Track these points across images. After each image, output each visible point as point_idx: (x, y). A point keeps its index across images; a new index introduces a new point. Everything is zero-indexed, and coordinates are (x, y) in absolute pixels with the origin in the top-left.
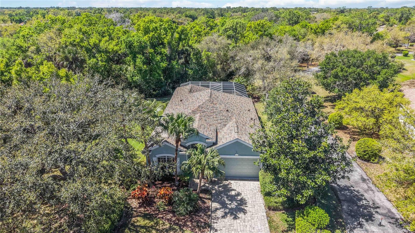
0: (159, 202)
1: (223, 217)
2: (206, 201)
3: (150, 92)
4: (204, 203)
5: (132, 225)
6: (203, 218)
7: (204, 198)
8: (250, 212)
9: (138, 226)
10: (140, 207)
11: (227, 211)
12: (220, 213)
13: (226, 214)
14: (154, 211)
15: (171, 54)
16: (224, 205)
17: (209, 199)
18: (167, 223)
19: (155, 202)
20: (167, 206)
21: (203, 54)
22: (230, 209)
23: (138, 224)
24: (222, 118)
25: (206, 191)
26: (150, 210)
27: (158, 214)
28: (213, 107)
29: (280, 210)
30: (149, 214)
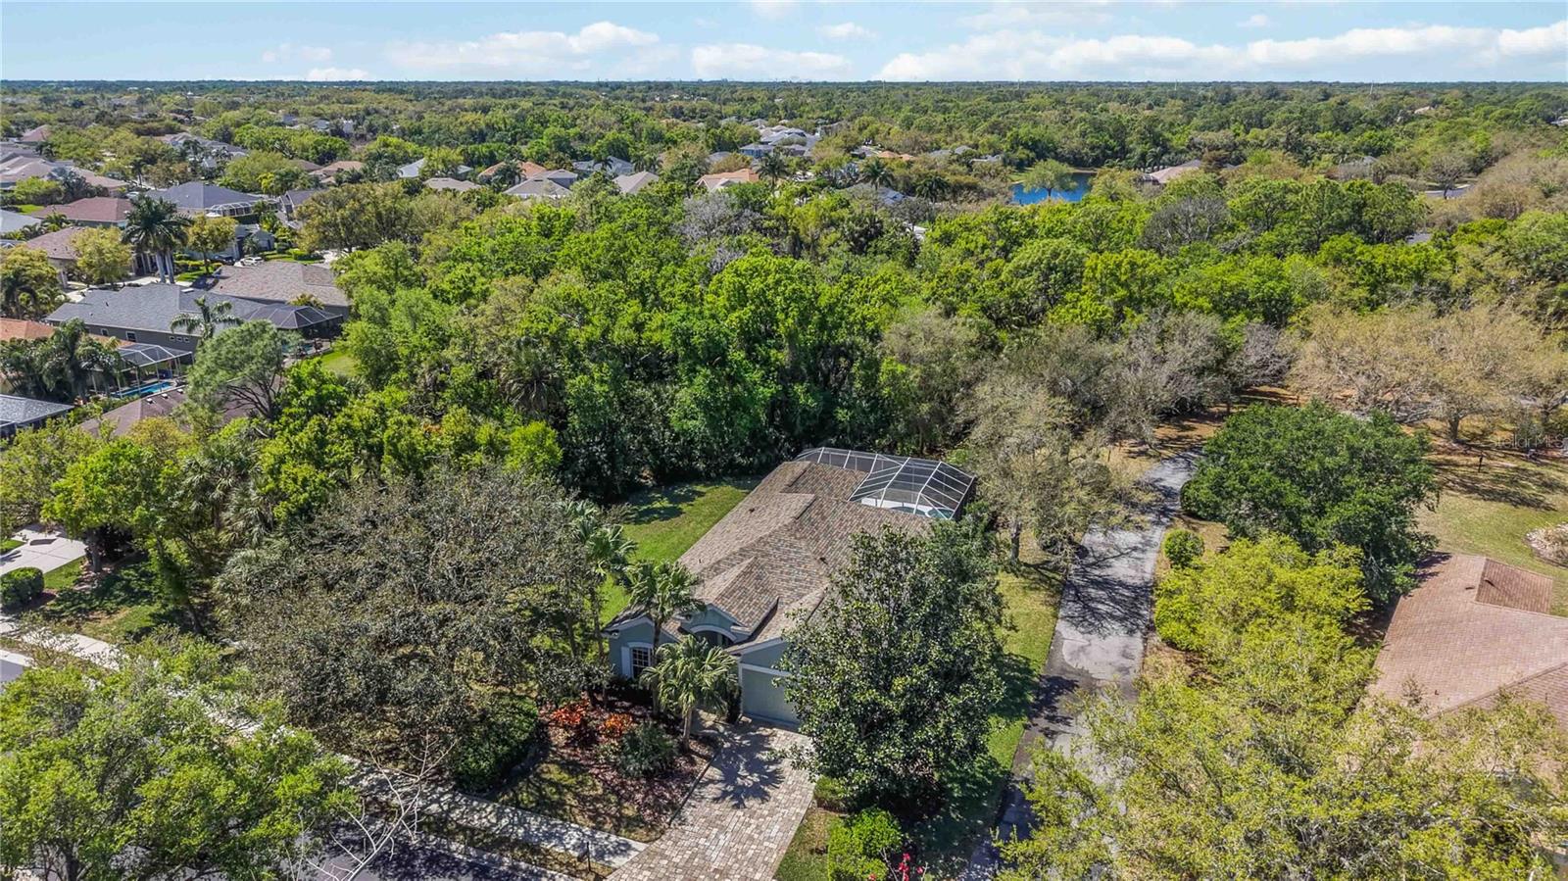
0: (607, 745)
1: (716, 800)
2: (697, 759)
3: (733, 459)
4: (693, 763)
5: (537, 775)
6: (672, 792)
7: (697, 754)
8: (776, 800)
9: (544, 780)
10: (567, 745)
11: (730, 788)
12: (712, 791)
13: (725, 794)
14: (588, 759)
15: (795, 365)
16: (730, 776)
17: (707, 758)
18: (600, 785)
19: (597, 743)
20: (615, 753)
21: (884, 367)
22: (737, 787)
23: (546, 776)
24: (801, 576)
25: (708, 741)
26: (580, 755)
27: (591, 766)
28: (791, 545)
29: (841, 811)
30: (574, 763)
